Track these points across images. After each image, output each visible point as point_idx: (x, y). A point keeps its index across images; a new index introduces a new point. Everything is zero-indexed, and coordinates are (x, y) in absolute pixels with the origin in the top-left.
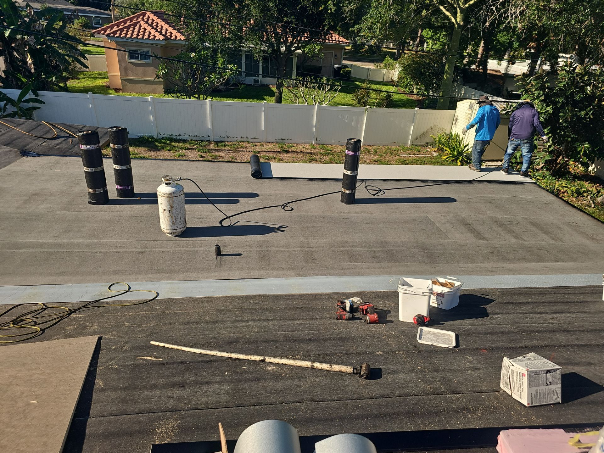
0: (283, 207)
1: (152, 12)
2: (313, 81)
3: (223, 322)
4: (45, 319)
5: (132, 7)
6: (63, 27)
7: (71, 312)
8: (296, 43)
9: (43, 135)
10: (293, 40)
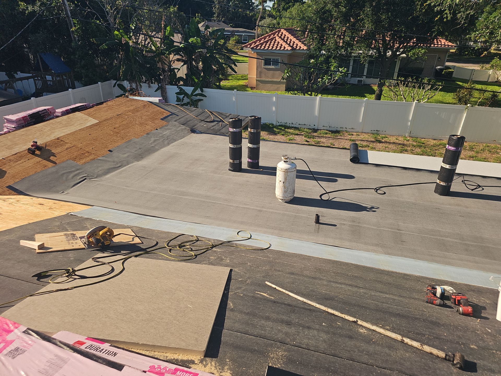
0: (376, 190)
1: (285, 29)
2: (415, 81)
3: (321, 279)
4: (197, 248)
5: (270, 26)
6: (225, 43)
7: (213, 246)
8: (402, 49)
9: (205, 119)
10: (400, 45)
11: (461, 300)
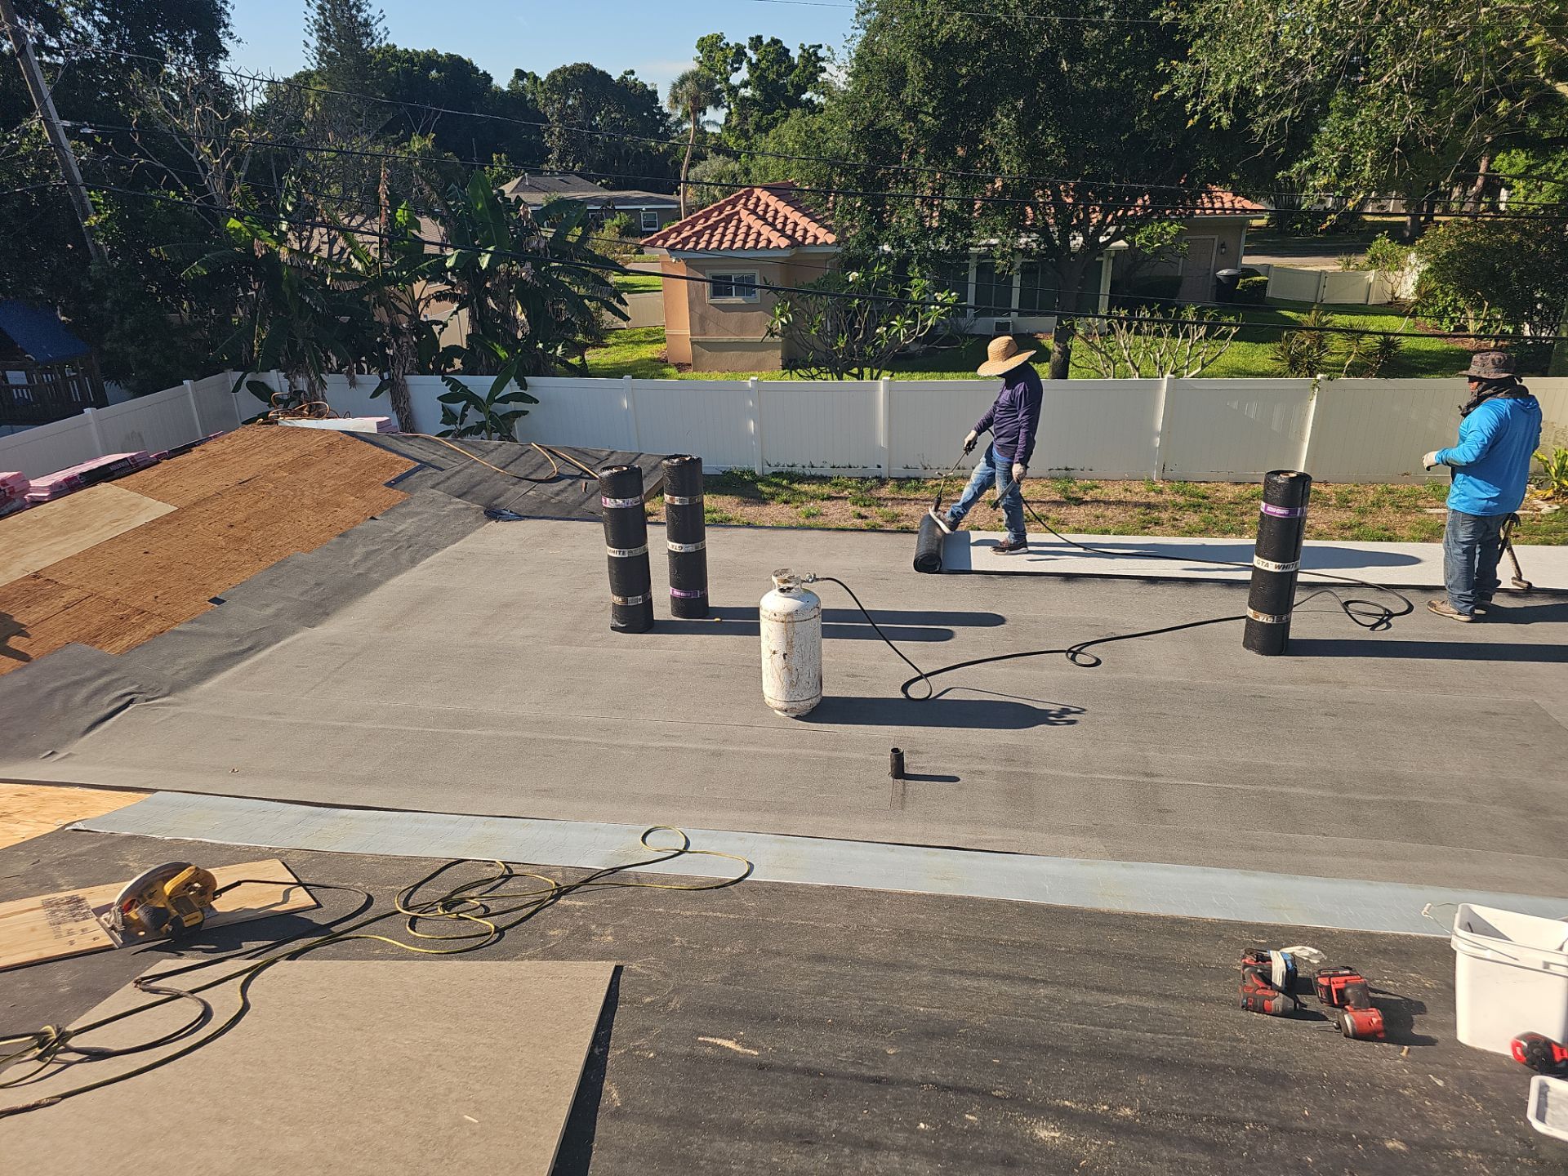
0: (1070, 655)
1: (766, 188)
2: (1159, 316)
4: (507, 904)
7: (561, 892)
8: (1113, 225)
9: (531, 473)
10: (1105, 217)
11: (1346, 988)
